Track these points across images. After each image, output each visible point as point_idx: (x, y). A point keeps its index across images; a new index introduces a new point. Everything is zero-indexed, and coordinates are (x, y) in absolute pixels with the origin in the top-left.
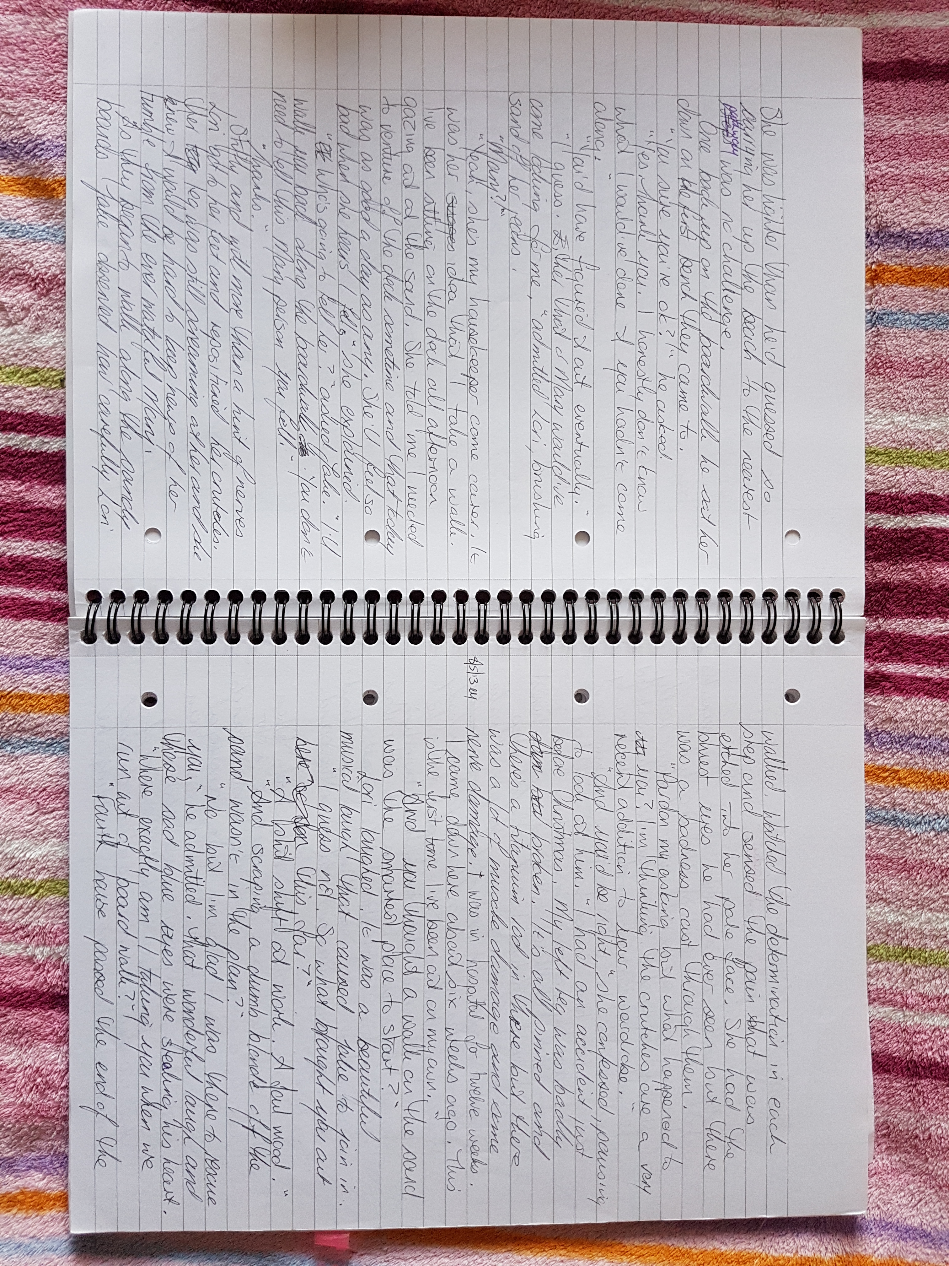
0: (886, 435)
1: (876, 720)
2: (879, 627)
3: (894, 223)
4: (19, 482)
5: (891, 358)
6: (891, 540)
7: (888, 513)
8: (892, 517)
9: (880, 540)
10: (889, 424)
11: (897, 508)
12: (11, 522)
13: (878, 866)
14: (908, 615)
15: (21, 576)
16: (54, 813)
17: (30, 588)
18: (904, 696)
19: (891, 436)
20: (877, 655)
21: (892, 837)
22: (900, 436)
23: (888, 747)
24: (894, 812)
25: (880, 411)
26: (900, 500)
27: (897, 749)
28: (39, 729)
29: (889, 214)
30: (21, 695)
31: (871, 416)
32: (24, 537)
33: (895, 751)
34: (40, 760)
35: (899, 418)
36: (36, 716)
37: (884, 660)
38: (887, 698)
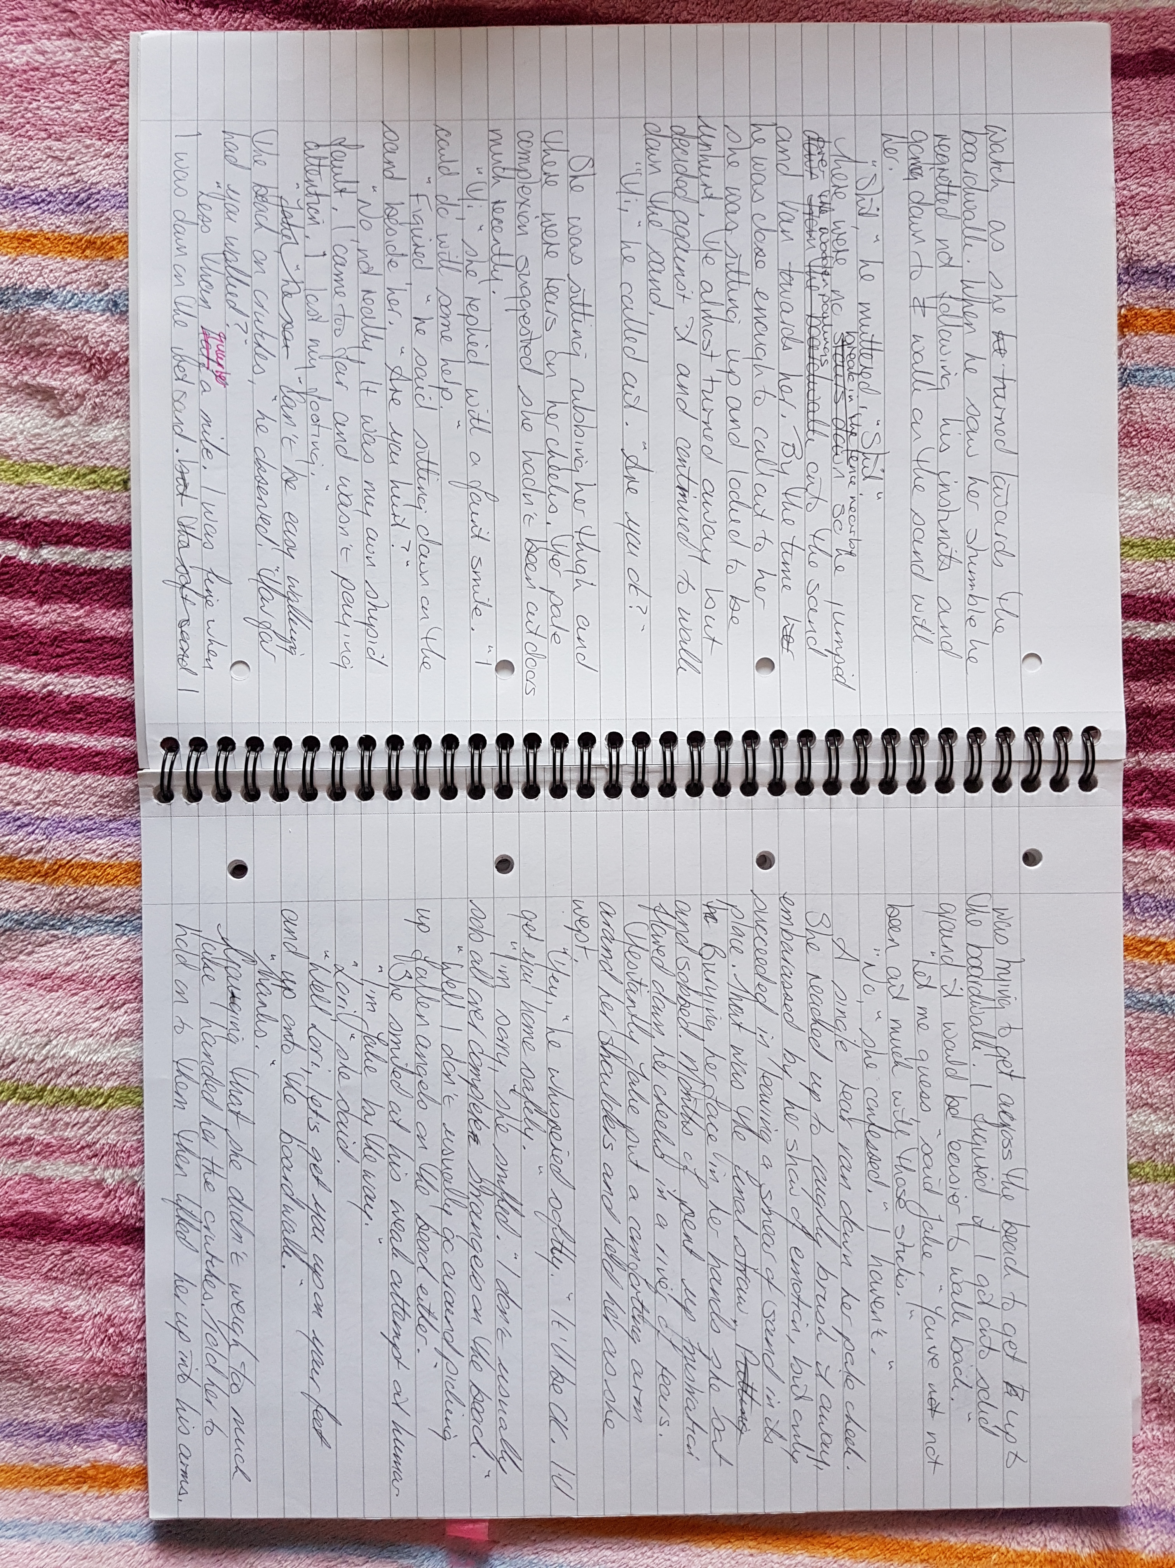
0: (1142, 523)
1: (1137, 880)
2: (1139, 763)
3: (1148, 256)
4: (77, 606)
5: (1147, 426)
6: (1152, 653)
7: (1146, 619)
8: (1152, 624)
9: (1138, 653)
10: (1147, 508)
11: (1158, 613)
12: (68, 654)
13: (1142, 1063)
15: (81, 719)
16: (126, 1007)
17: (91, 734)
18: (1171, 849)
19: (1149, 523)
20: (1136, 798)
21: (1158, 1026)
22: (1160, 523)
23: (1152, 913)
24: (1161, 996)
25: (1135, 492)
26: (1162, 603)
27: (1163, 916)
28: (106, 905)
29: (1141, 245)
30: (84, 864)
31: (1124, 498)
32: (83, 672)
33: (1161, 918)
34: (108, 942)
35: (1159, 501)
36: (101, 889)
37: (1145, 804)
38: (1150, 853)
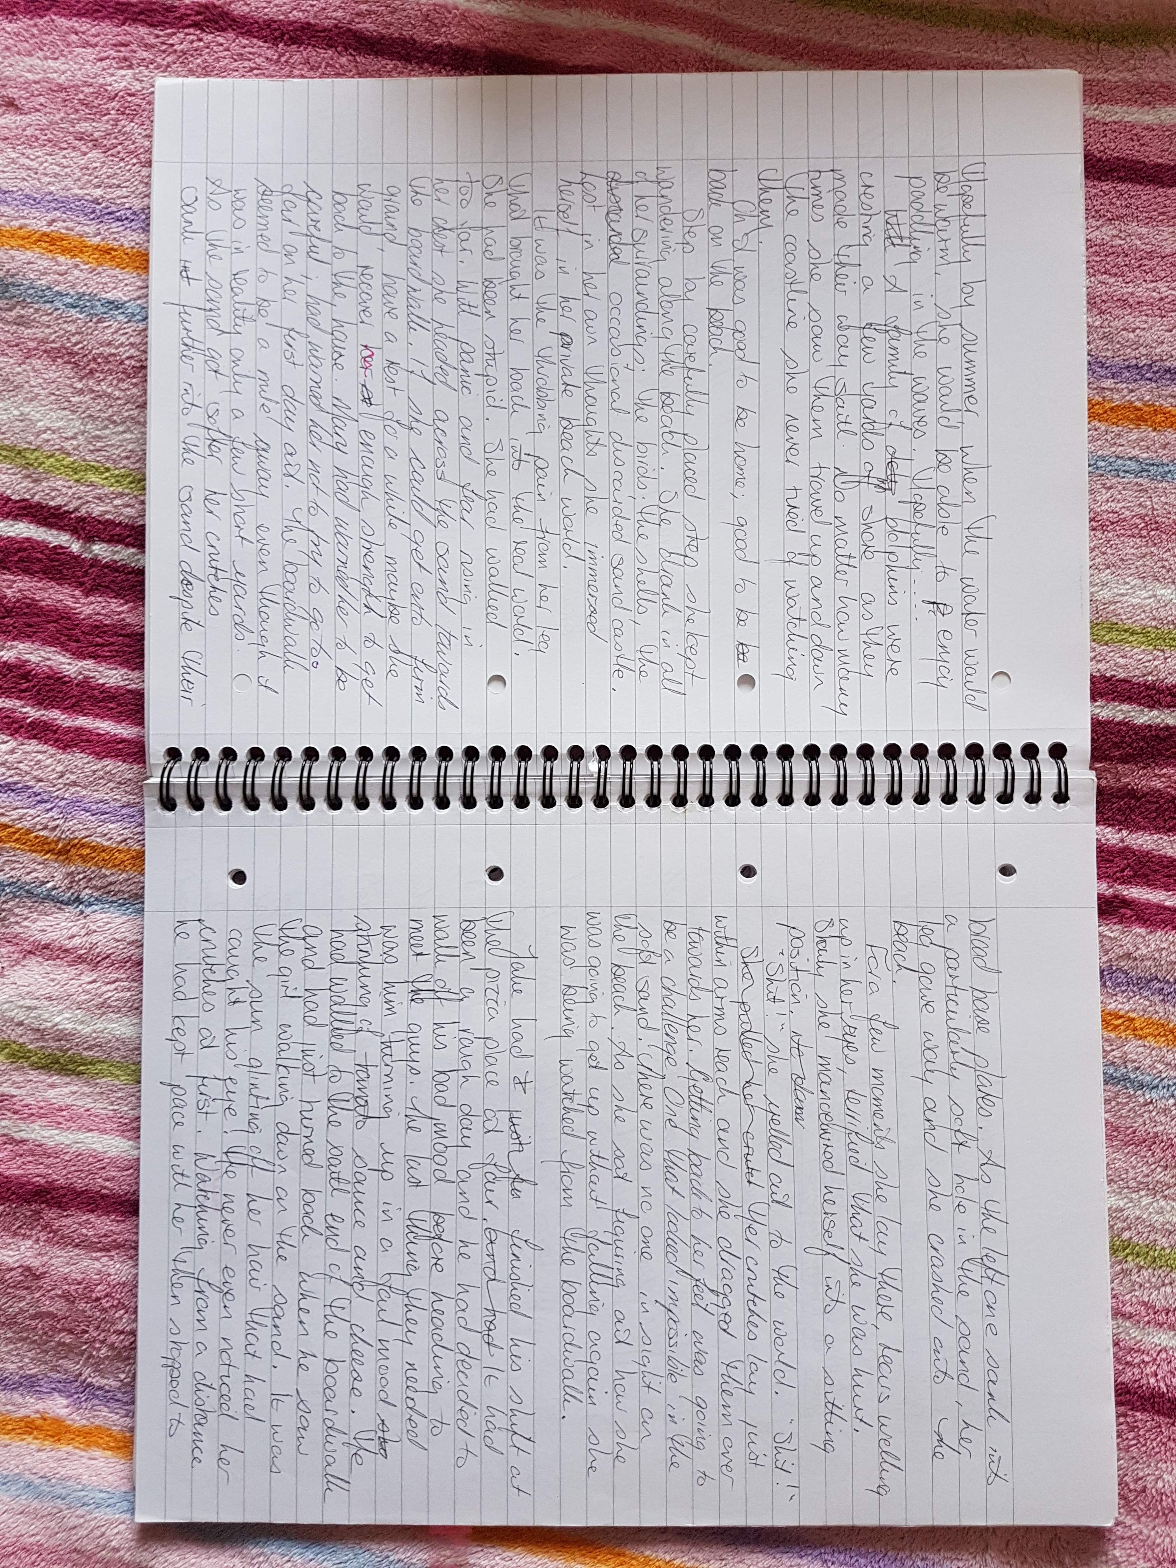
0: (1144, 611)
1: (1111, 955)
2: (1122, 841)
3: (1172, 357)
4: (122, 601)
5: (1158, 519)
6: (1143, 738)
7: (1140, 704)
8: (1146, 710)
9: (1130, 737)
10: (1150, 598)
11: (1152, 700)
12: (107, 646)
14: (1158, 830)
15: (112, 708)
16: (117, 984)
17: (119, 722)
18: (1147, 927)
19: (1151, 612)
20: (1118, 875)
21: (1119, 1100)
22: (1163, 614)
23: (1123, 988)
24: (1125, 1070)
25: (1140, 581)
26: (1157, 691)
27: (1134, 992)
28: (112, 888)
29: (1165, 345)
30: (94, 846)
31: (1128, 587)
32: (120, 664)
33: (1131, 994)
34: (109, 920)
35: (1163, 592)
36: (108, 873)
37: (1126, 881)
38: (1126, 929)
